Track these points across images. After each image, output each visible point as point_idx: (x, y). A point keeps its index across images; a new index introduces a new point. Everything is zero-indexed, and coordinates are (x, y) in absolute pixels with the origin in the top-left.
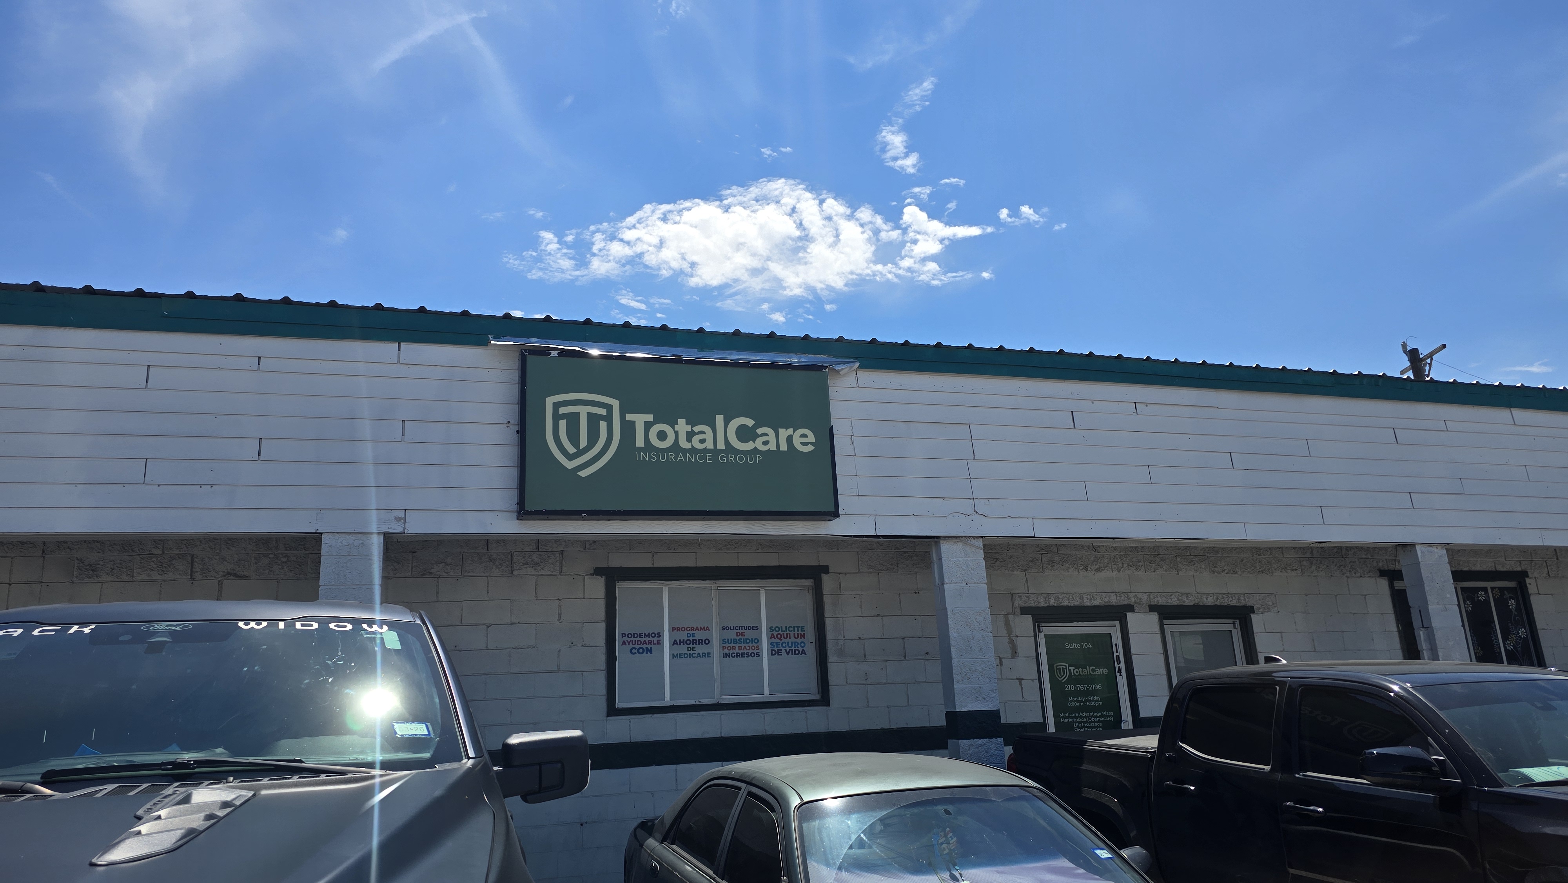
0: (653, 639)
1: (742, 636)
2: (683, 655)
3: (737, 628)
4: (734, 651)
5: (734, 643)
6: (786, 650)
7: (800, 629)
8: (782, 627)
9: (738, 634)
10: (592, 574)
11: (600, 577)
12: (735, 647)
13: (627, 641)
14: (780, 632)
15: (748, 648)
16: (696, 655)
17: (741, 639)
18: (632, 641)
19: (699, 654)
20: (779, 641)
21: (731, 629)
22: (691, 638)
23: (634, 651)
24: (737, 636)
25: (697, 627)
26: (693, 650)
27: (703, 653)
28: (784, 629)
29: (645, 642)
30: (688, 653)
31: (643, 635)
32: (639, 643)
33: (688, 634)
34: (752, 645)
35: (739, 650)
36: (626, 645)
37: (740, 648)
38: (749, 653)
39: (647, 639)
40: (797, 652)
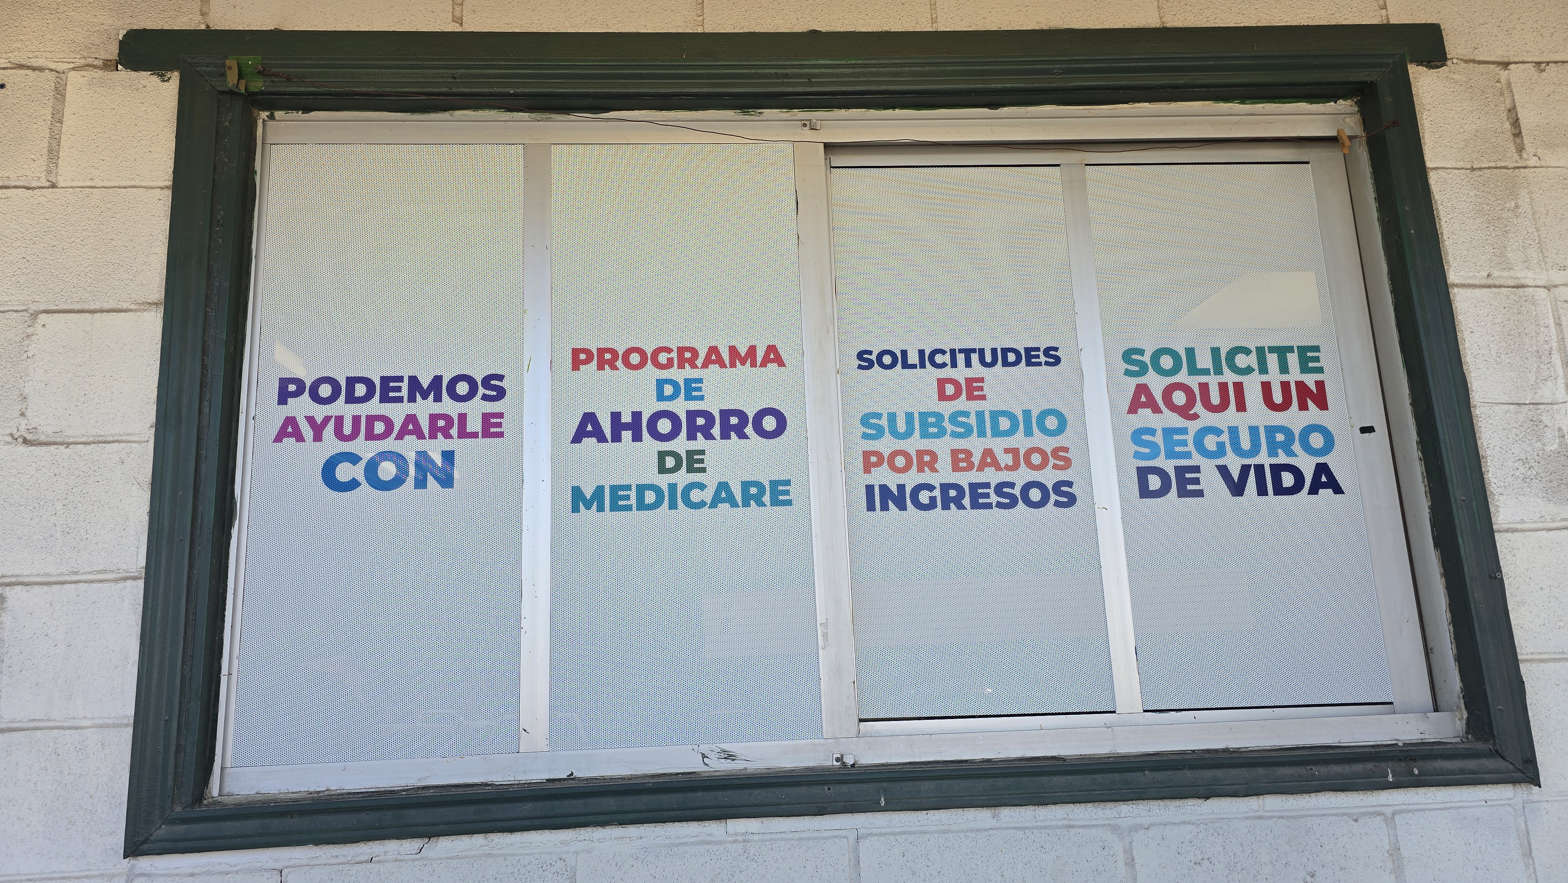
0: (461, 407)
1: (970, 397)
2: (633, 494)
3: (939, 359)
4: (927, 477)
5: (925, 435)
6: (1223, 471)
7: (1293, 359)
8: (1190, 352)
9: (950, 389)
10: (109, 66)
11: (155, 79)
12: (934, 456)
13: (310, 420)
14: (1182, 377)
15: (1006, 460)
16: (707, 495)
17: (966, 414)
18: (339, 420)
19: (723, 486)
20: (1176, 421)
21: (906, 365)
22: (680, 407)
23: (344, 472)
24: (942, 397)
25: (713, 350)
26: (690, 470)
27: (746, 485)
28: (1204, 361)
29: (411, 426)
30: (664, 481)
31: (405, 385)
32: (379, 427)
33: (660, 384)
34: (1030, 443)
35: (956, 468)
36: (300, 438)
37: (960, 460)
38: (1012, 485)
39: (424, 409)
40: (1288, 479)
